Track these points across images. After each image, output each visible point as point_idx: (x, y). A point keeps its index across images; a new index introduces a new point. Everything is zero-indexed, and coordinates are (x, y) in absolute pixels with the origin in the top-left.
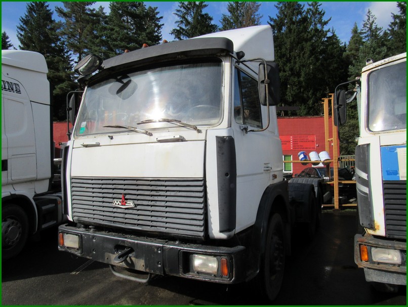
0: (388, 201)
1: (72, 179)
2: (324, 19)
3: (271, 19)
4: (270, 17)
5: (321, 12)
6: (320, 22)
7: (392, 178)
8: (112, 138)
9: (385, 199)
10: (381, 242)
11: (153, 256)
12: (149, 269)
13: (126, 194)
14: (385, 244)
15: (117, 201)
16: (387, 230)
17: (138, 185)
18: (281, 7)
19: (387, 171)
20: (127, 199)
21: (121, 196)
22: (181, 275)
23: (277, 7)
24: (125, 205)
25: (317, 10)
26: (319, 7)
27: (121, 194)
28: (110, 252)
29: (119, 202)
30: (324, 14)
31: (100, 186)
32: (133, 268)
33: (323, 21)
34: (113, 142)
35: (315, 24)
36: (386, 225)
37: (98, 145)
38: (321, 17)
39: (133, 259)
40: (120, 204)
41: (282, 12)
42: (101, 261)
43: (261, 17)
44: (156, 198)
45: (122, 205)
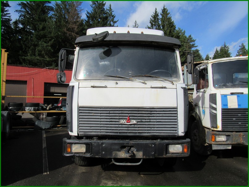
0: (223, 117)
1: (80, 107)
2: (115, 20)
3: (88, 13)
4: (87, 11)
5: (114, 15)
6: (113, 21)
7: (225, 107)
8: (117, 83)
9: (222, 116)
10: (221, 133)
11: (148, 149)
12: (146, 156)
13: (129, 116)
14: (222, 134)
15: (123, 121)
16: (222, 128)
17: (138, 111)
18: (94, 7)
19: (224, 105)
20: (130, 119)
21: (127, 118)
22: (164, 156)
23: (91, 6)
24: (129, 123)
25: (111, 13)
26: (112, 12)
27: (128, 116)
28: (116, 151)
29: (124, 121)
30: (115, 17)
31: (108, 112)
32: (134, 158)
33: (114, 21)
34: (117, 86)
35: (110, 21)
36: (222, 126)
37: (106, 87)
38: (113, 19)
39: (135, 152)
40: (126, 122)
41: (95, 10)
42: (109, 157)
43: (82, 10)
44: (150, 118)
45: (127, 123)
